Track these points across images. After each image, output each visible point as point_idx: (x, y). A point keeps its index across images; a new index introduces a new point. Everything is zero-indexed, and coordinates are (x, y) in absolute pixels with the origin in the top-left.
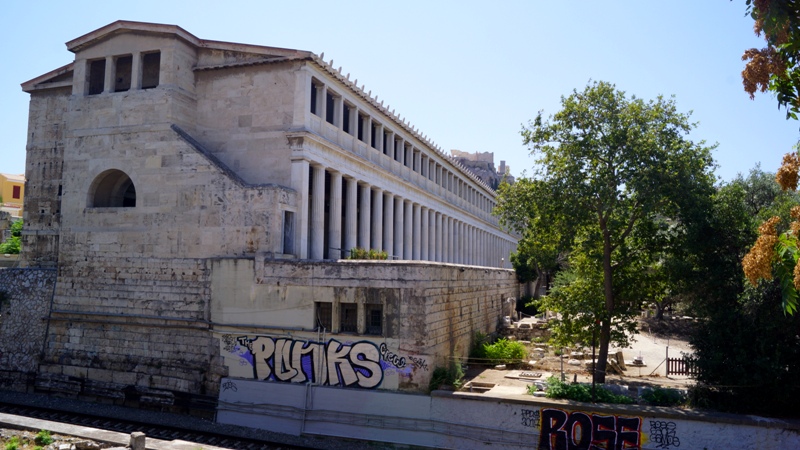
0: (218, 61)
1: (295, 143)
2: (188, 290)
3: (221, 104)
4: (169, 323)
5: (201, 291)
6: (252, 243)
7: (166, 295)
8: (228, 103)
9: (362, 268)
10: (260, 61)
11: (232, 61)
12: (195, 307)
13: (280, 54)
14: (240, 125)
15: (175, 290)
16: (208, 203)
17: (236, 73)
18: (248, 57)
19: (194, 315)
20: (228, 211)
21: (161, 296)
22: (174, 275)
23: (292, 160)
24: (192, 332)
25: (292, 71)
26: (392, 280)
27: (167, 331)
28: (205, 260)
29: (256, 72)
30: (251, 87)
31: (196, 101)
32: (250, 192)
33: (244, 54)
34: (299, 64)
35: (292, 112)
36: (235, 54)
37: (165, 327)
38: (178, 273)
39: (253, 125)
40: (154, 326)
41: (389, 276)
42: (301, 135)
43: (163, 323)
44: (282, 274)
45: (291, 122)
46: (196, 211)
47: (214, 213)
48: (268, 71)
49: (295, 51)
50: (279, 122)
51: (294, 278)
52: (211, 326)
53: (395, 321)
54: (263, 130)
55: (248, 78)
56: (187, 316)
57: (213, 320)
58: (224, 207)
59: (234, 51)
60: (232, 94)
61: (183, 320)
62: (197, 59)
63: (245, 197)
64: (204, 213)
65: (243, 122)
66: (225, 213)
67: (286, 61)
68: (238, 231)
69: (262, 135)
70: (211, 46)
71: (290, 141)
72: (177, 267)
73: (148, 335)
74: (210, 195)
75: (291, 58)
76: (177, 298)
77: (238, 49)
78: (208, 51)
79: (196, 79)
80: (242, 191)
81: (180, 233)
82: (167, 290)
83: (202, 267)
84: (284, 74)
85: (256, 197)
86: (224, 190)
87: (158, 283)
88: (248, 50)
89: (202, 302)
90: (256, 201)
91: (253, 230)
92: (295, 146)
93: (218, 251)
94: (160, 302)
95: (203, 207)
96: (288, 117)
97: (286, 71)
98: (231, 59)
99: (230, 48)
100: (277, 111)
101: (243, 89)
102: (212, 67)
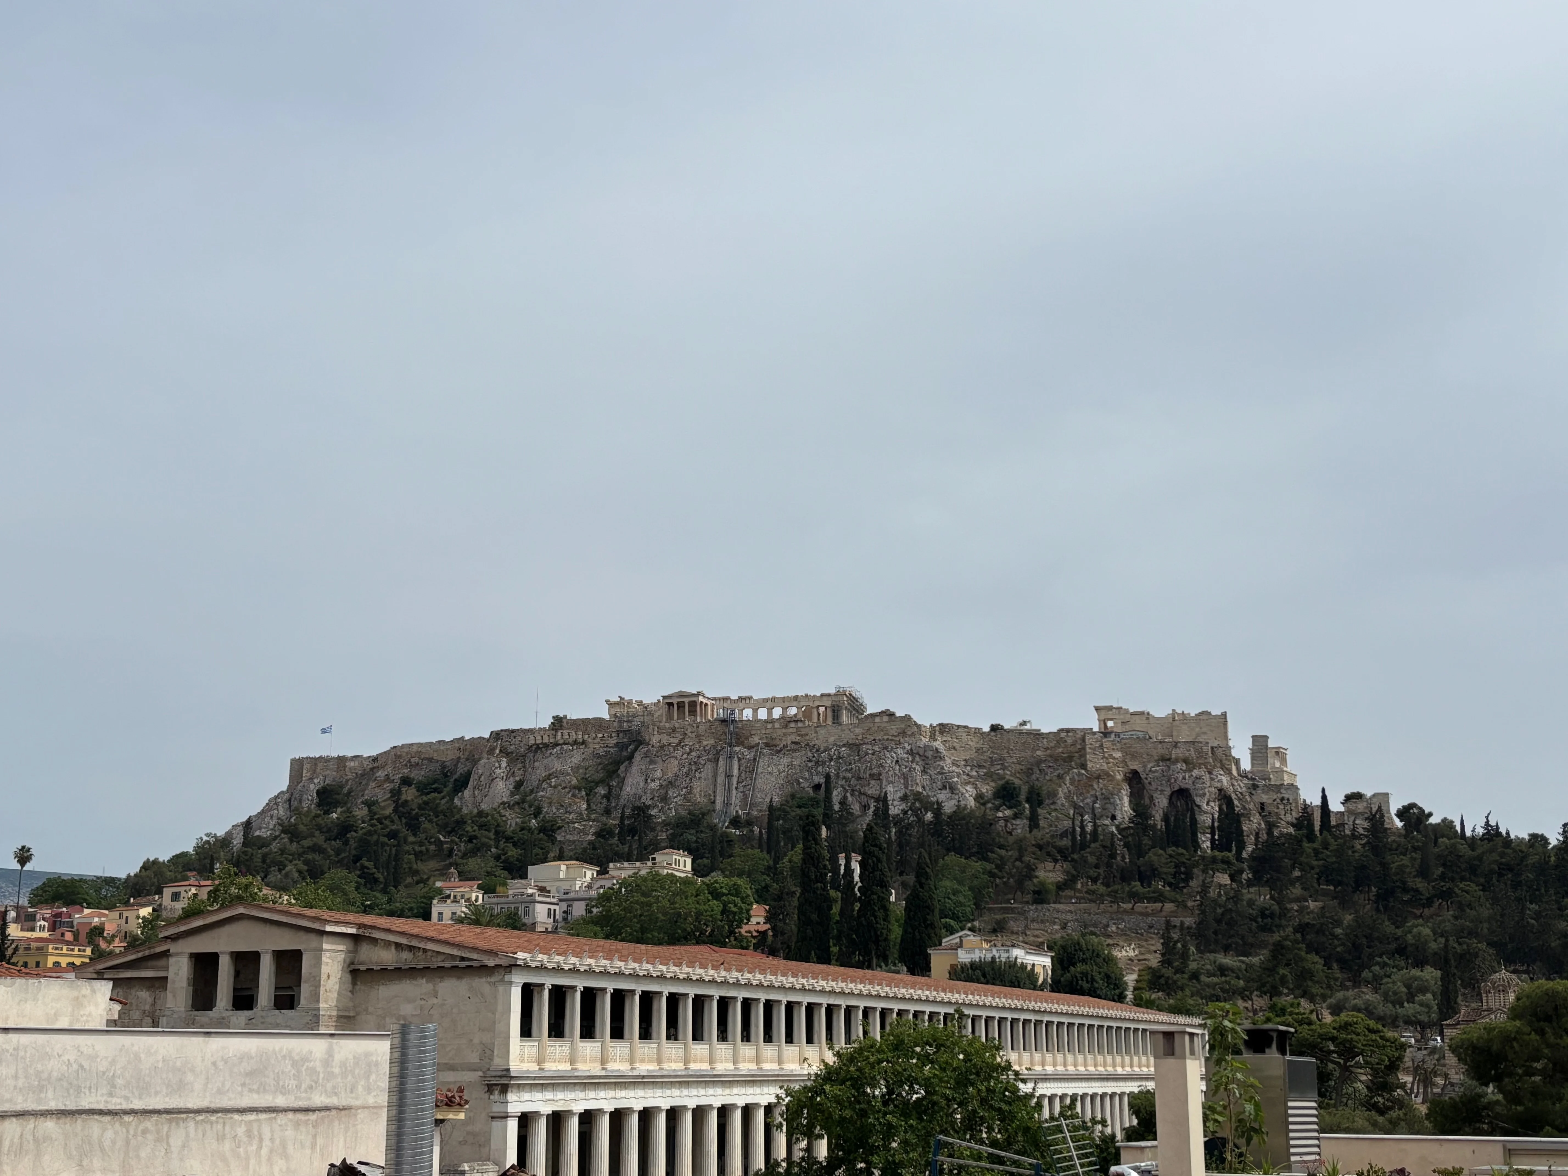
0: (386, 957)
10: (448, 964)
13: (475, 956)
17: (413, 979)
18: (430, 954)
23: (492, 1118)
25: (493, 979)
30: (435, 1001)
34: (502, 971)
35: (494, 1044)
36: (411, 948)
42: (504, 1081)
45: (491, 1059)
48: (459, 978)
49: (496, 953)
50: (473, 1057)
55: (430, 986)
60: (408, 1010)
62: (356, 952)
67: (484, 967)
70: (376, 934)
71: (490, 1088)
75: (491, 963)
77: (414, 943)
78: (374, 941)
79: (354, 983)
84: (481, 983)
88: (430, 946)
92: (496, 1096)
96: (487, 1052)
97: (484, 979)
98: (406, 955)
99: (404, 941)
100: (471, 1040)
101: (423, 1002)
102: (379, 968)
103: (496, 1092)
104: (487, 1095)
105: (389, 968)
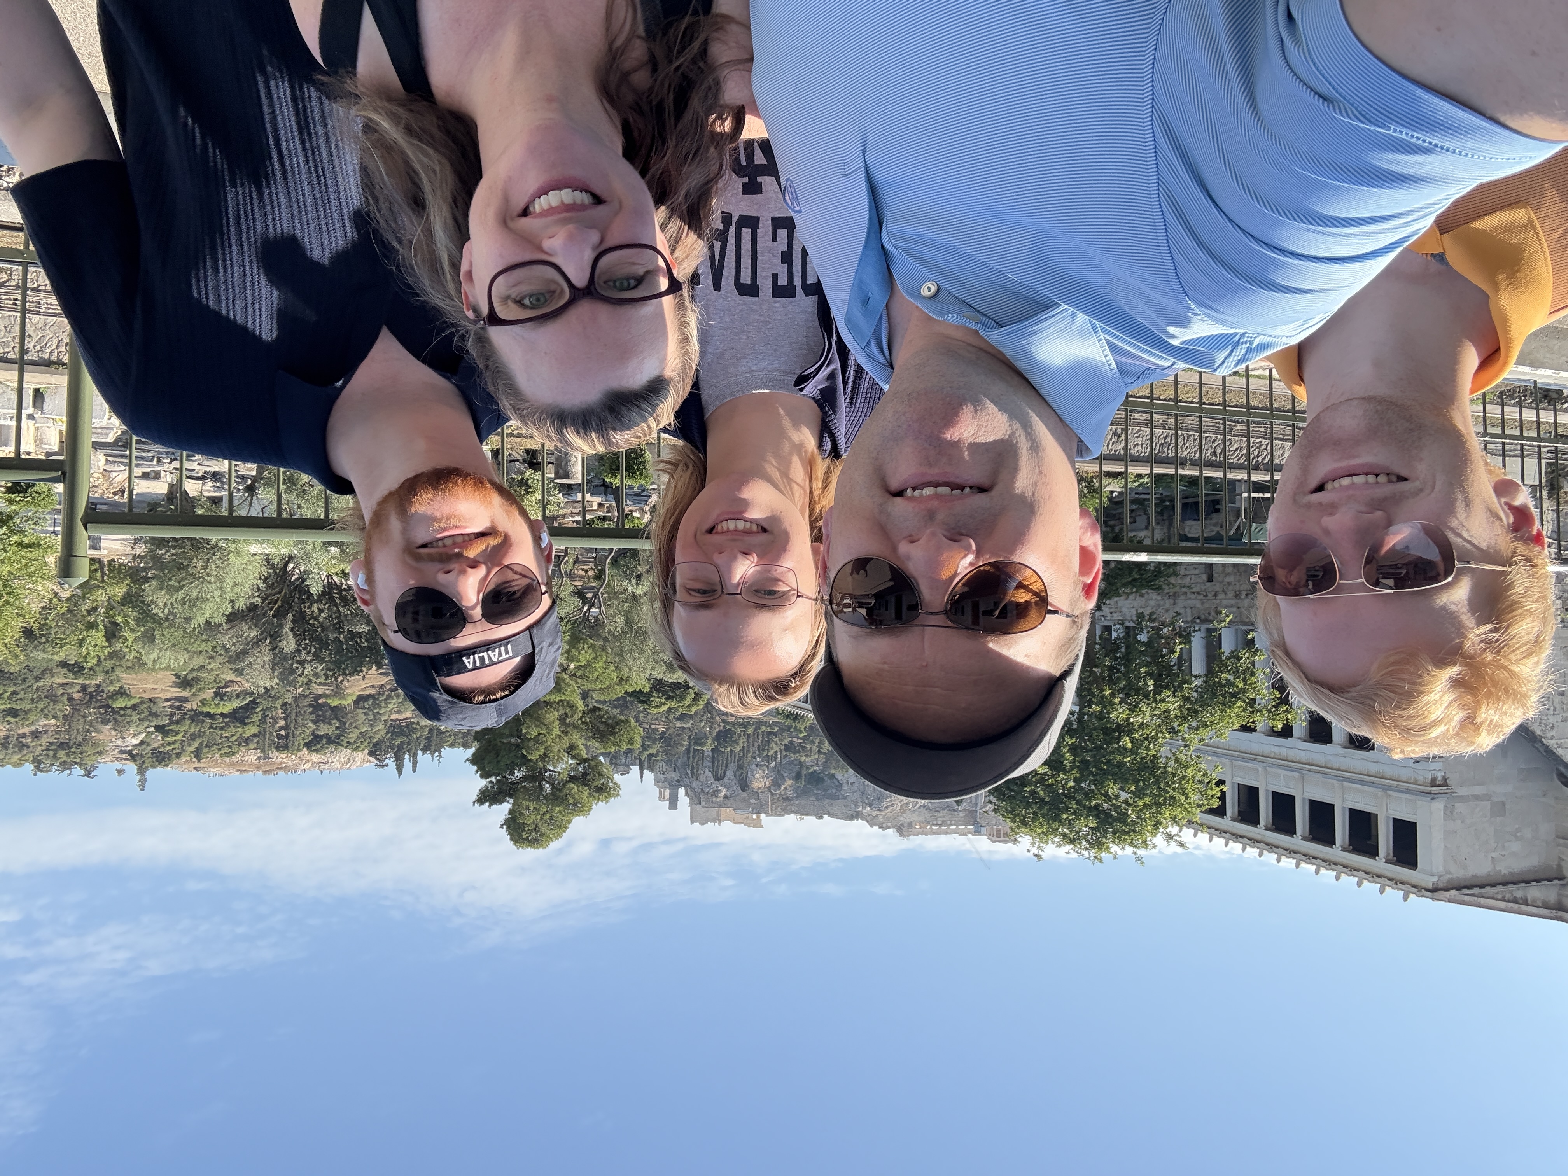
0: (1534, 892)
1: (1439, 780)
8: (1519, 834)
10: (1488, 889)
11: (1519, 892)
13: (1466, 898)
14: (1503, 803)
18: (1500, 897)
25: (1448, 876)
31: (1558, 837)
34: (1441, 885)
35: (1445, 820)
36: (1515, 901)
42: (1435, 790)
45: (1446, 807)
48: (1474, 876)
49: (1450, 901)
50: (1460, 807)
59: (1519, 905)
67: (1458, 889)
69: (1478, 790)
70: (1546, 912)
75: (1453, 892)
78: (1545, 906)
79: (1559, 867)
84: (1459, 873)
88: (1503, 905)
92: (1440, 775)
96: (1449, 813)
97: (1455, 876)
98: (1519, 894)
99: (1524, 908)
100: (1462, 822)
101: (1503, 853)
102: (1543, 883)
103: (1440, 778)
104: (1447, 776)
105: (1534, 883)
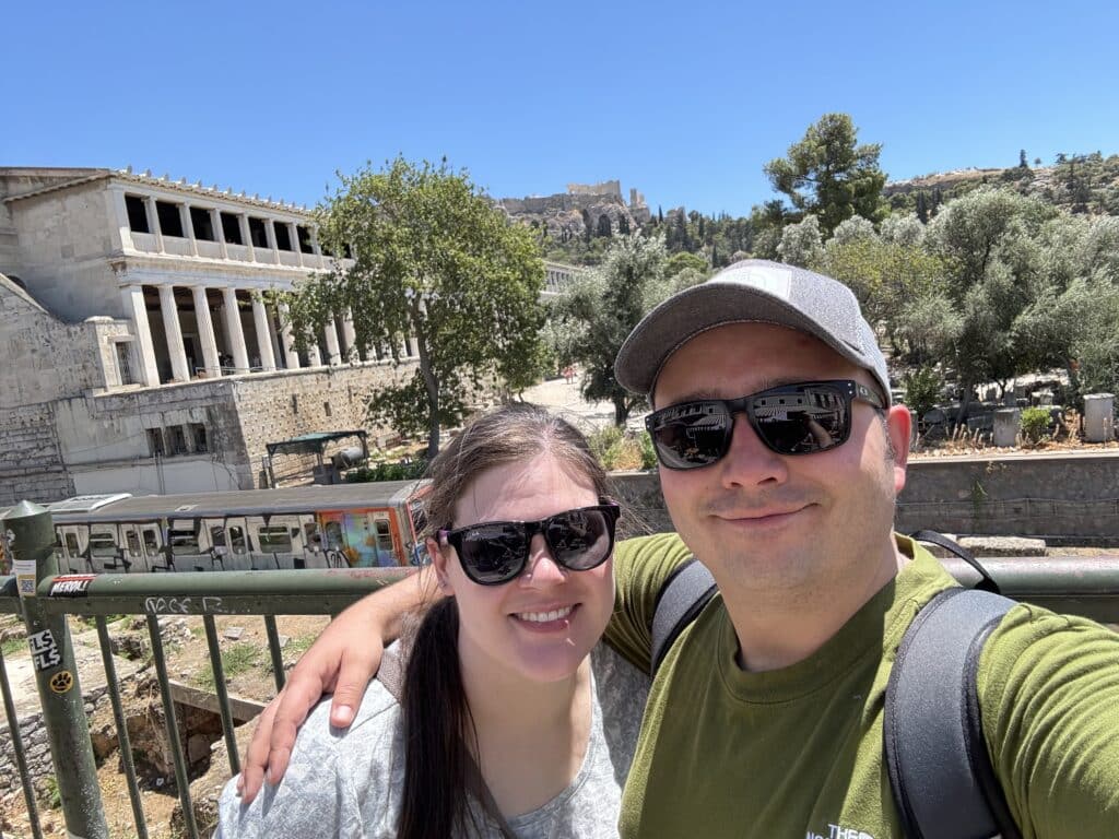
0: (26, 188)
1: (119, 268)
2: (39, 436)
3: (41, 236)
4: (28, 471)
5: (50, 435)
6: (85, 380)
7: (21, 444)
8: (47, 233)
9: (179, 391)
10: (65, 185)
11: (40, 187)
12: (49, 452)
13: (81, 174)
14: (64, 256)
15: (27, 438)
16: (37, 347)
17: (47, 200)
19: (49, 459)
20: (57, 352)
21: (16, 445)
22: (23, 423)
23: (121, 287)
24: (50, 476)
25: (98, 191)
26: (206, 398)
27: (28, 479)
28: (46, 403)
29: (66, 196)
30: (64, 214)
31: (16, 236)
32: (73, 329)
33: (51, 178)
34: (103, 183)
36: (41, 179)
37: (26, 475)
38: (27, 420)
39: (77, 255)
40: (16, 476)
41: (203, 395)
42: (121, 260)
43: (22, 472)
44: (113, 407)
46: (28, 355)
47: (44, 355)
48: (77, 194)
49: (94, 170)
50: (99, 249)
51: (124, 409)
52: (65, 467)
53: (216, 437)
54: (87, 258)
55: (60, 204)
56: (43, 461)
57: (66, 462)
58: (53, 348)
59: (39, 176)
60: (49, 224)
61: (40, 465)
62: (7, 188)
63: (69, 335)
64: (35, 356)
65: (66, 253)
66: (55, 354)
67: (90, 181)
68: (70, 370)
69: (87, 265)
71: (114, 267)
72: (24, 414)
73: (13, 486)
74: (37, 337)
75: (93, 178)
76: (31, 446)
77: (41, 174)
78: (16, 179)
79: (11, 212)
80: (65, 329)
81: (19, 381)
82: (21, 439)
83: (46, 411)
84: (92, 195)
85: (79, 333)
86: (48, 330)
87: (11, 433)
88: (51, 174)
89: (54, 446)
90: (80, 337)
91: (84, 367)
92: (120, 272)
93: (57, 394)
94: (17, 452)
95: (34, 351)
96: (107, 242)
97: (94, 192)
98: (40, 185)
99: (33, 174)
100: (95, 237)
101: (58, 216)
102: (21, 197)
104: (114, 272)
105: (28, 195)
